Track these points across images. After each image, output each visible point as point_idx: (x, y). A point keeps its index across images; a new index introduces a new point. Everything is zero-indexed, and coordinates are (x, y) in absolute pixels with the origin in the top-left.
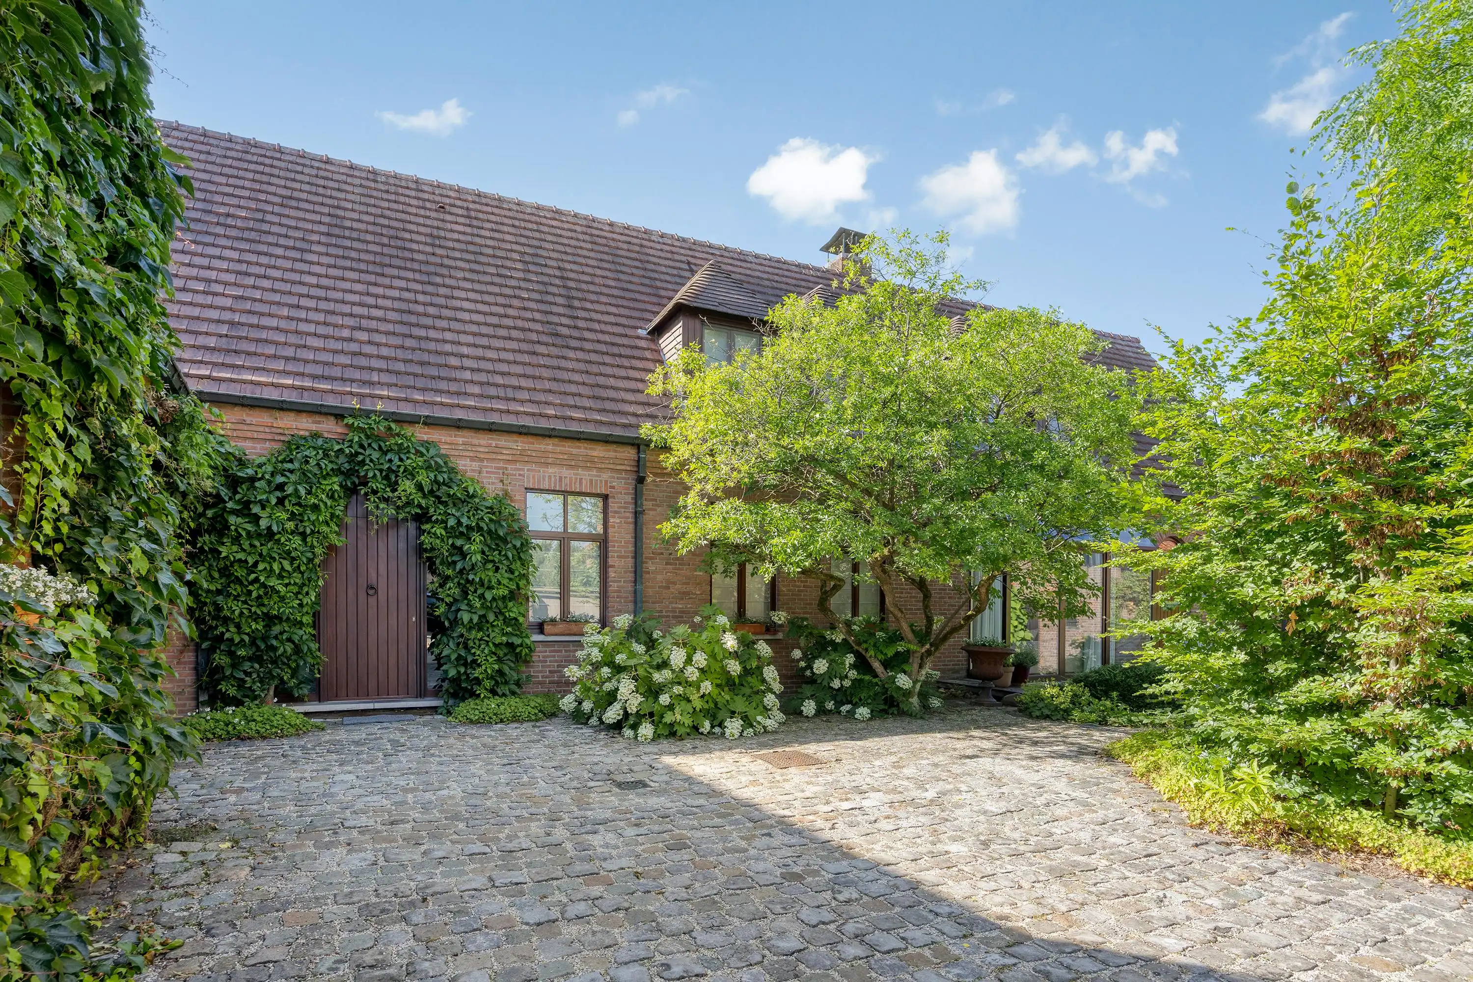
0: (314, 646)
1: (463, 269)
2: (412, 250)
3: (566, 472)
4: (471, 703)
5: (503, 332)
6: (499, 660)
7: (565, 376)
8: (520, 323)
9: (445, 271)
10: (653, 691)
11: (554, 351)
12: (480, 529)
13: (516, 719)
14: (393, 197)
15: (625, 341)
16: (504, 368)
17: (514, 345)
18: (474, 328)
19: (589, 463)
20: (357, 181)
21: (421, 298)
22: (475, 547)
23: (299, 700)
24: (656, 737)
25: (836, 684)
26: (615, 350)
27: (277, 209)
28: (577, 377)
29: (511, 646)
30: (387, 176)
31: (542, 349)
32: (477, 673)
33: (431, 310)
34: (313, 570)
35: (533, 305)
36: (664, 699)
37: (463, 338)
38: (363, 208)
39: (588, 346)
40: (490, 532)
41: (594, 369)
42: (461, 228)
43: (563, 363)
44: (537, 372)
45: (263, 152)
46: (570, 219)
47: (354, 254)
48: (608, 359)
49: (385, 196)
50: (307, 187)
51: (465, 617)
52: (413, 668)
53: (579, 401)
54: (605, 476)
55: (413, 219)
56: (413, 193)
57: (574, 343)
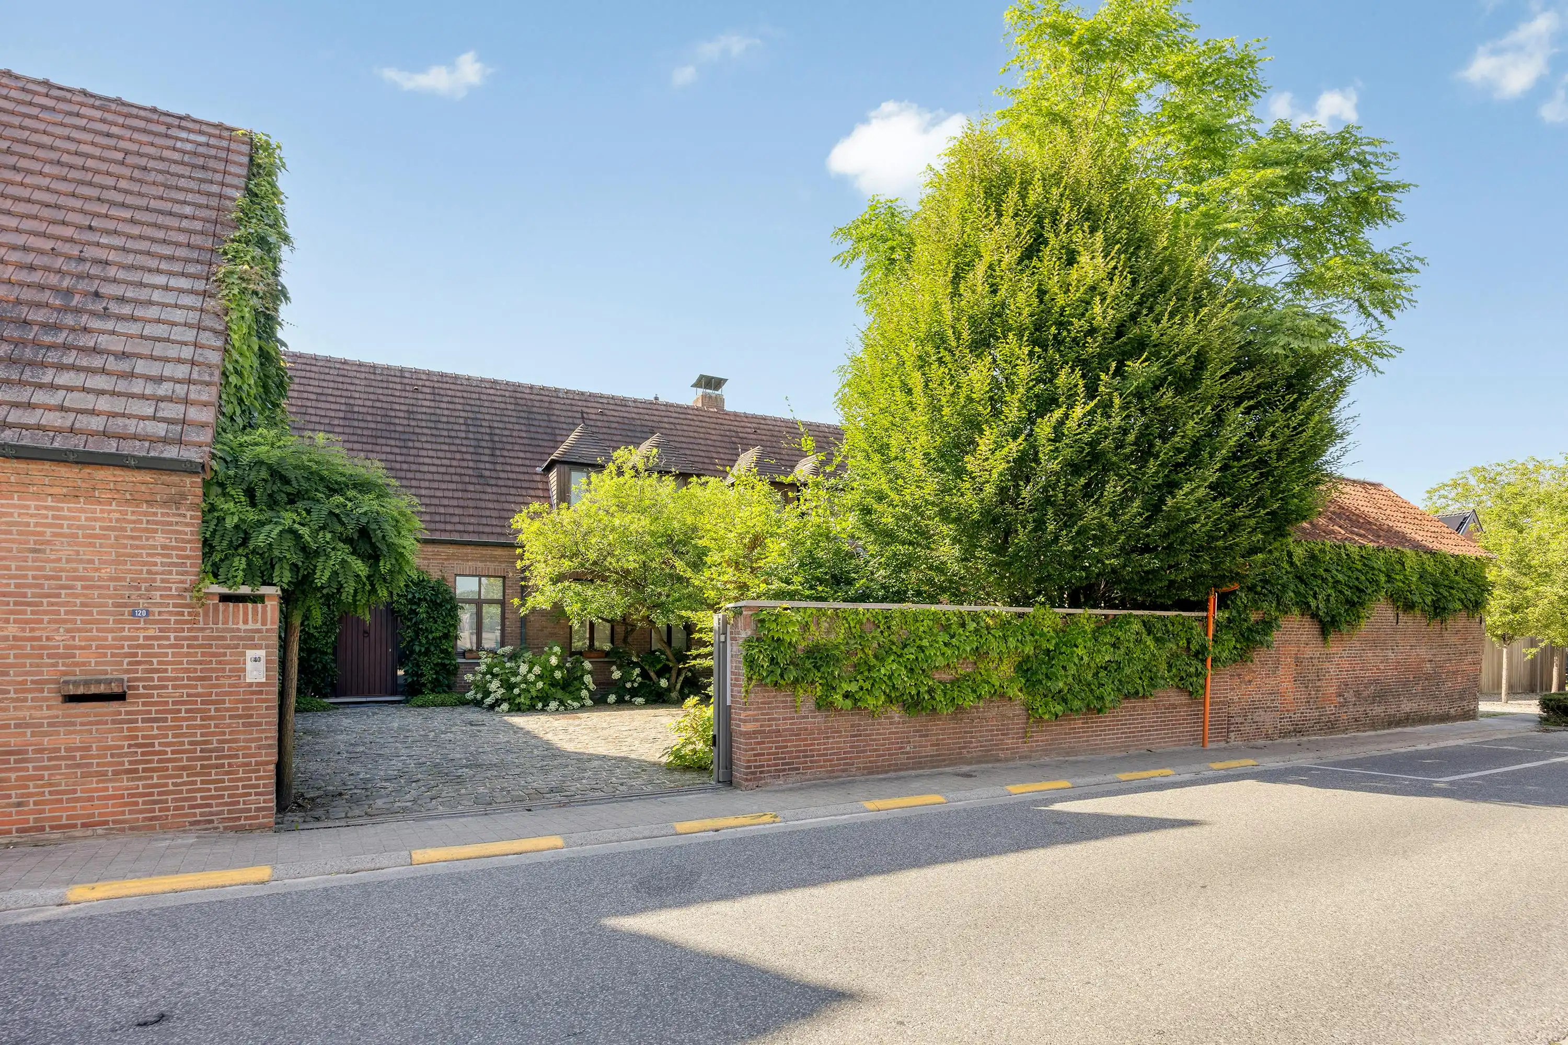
0: (333, 665)
1: (426, 435)
2: (395, 424)
3: (479, 564)
4: (420, 697)
5: (447, 478)
6: (437, 673)
7: (482, 504)
8: (459, 471)
9: (415, 438)
10: (510, 687)
11: (478, 488)
12: (425, 600)
13: (443, 704)
14: (385, 385)
15: (526, 477)
16: (446, 502)
17: (453, 486)
18: (430, 476)
19: (493, 559)
20: (363, 376)
21: (399, 458)
22: (422, 609)
23: (326, 696)
24: (510, 711)
25: (628, 685)
26: (519, 484)
27: (314, 404)
28: (490, 505)
29: (444, 665)
30: (383, 368)
31: (471, 488)
32: (423, 680)
33: (405, 466)
34: (333, 624)
35: (468, 457)
36: (516, 691)
37: (423, 484)
38: (366, 396)
39: (501, 483)
40: (431, 601)
41: (503, 498)
42: (427, 403)
43: (483, 496)
44: (466, 503)
45: (305, 361)
46: (503, 387)
47: (359, 431)
48: (513, 491)
49: (381, 385)
50: (331, 385)
51: (417, 649)
52: (389, 678)
53: (489, 521)
54: (503, 565)
55: (397, 400)
56: (398, 380)
57: (493, 482)
